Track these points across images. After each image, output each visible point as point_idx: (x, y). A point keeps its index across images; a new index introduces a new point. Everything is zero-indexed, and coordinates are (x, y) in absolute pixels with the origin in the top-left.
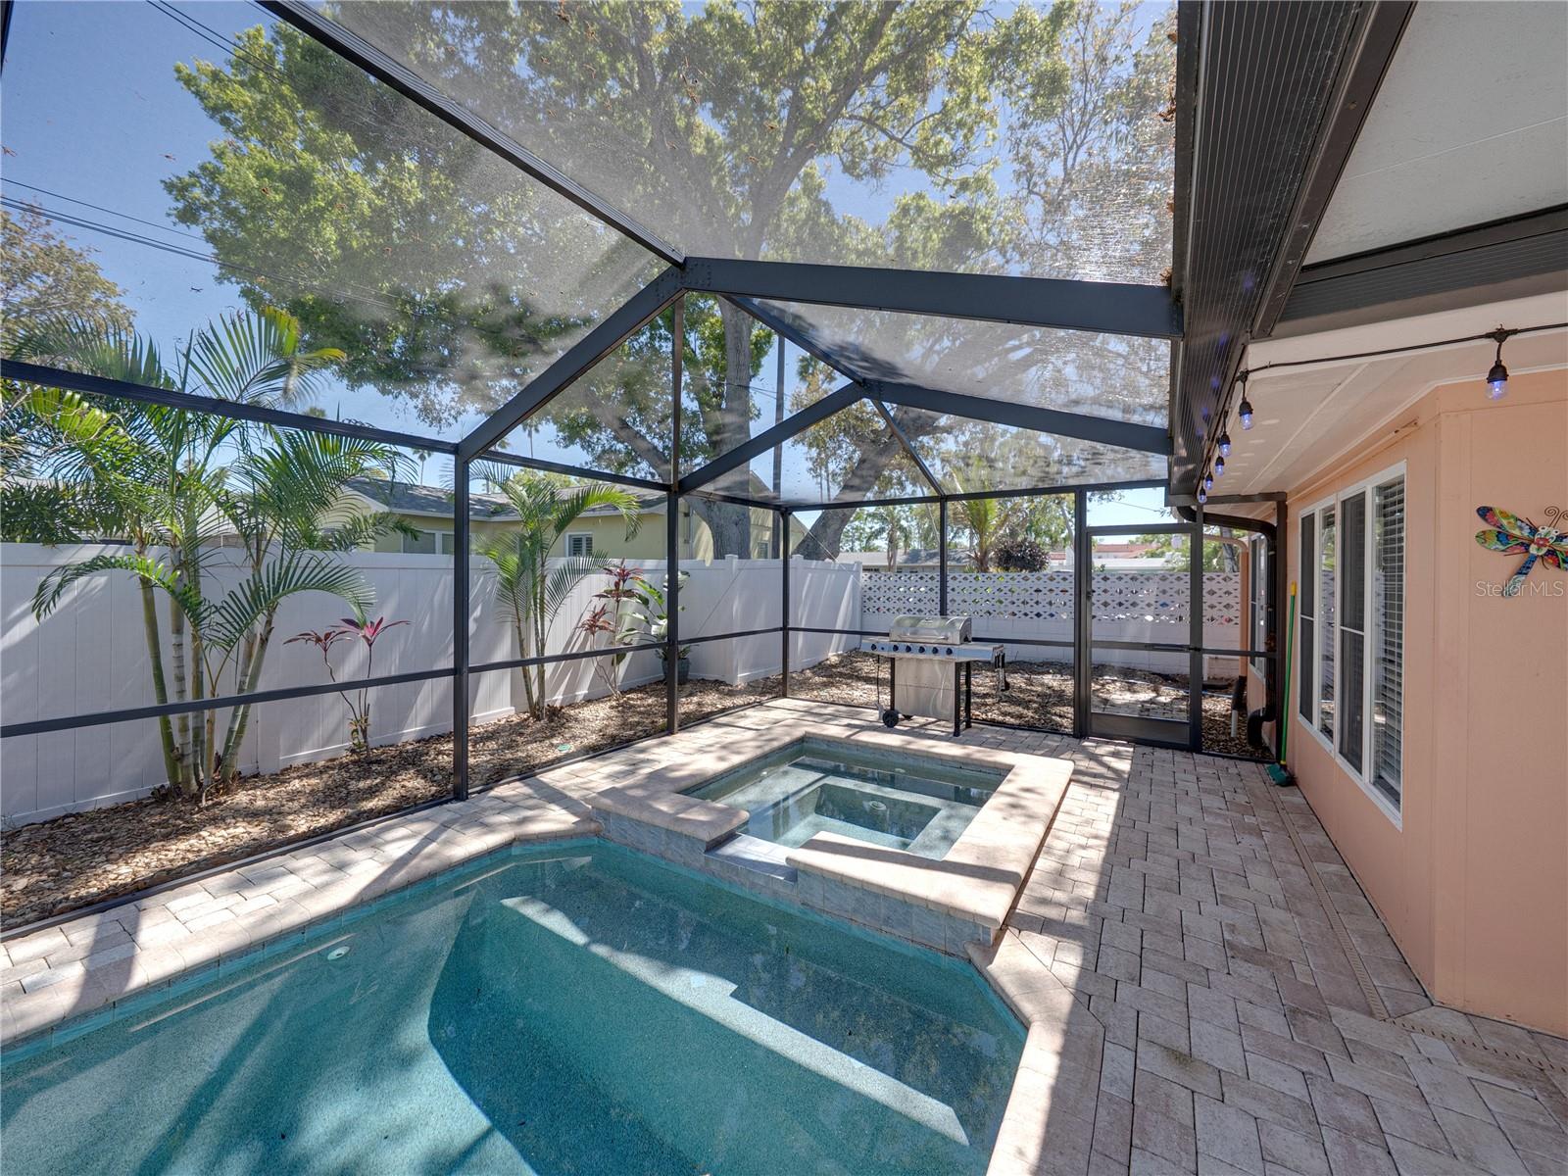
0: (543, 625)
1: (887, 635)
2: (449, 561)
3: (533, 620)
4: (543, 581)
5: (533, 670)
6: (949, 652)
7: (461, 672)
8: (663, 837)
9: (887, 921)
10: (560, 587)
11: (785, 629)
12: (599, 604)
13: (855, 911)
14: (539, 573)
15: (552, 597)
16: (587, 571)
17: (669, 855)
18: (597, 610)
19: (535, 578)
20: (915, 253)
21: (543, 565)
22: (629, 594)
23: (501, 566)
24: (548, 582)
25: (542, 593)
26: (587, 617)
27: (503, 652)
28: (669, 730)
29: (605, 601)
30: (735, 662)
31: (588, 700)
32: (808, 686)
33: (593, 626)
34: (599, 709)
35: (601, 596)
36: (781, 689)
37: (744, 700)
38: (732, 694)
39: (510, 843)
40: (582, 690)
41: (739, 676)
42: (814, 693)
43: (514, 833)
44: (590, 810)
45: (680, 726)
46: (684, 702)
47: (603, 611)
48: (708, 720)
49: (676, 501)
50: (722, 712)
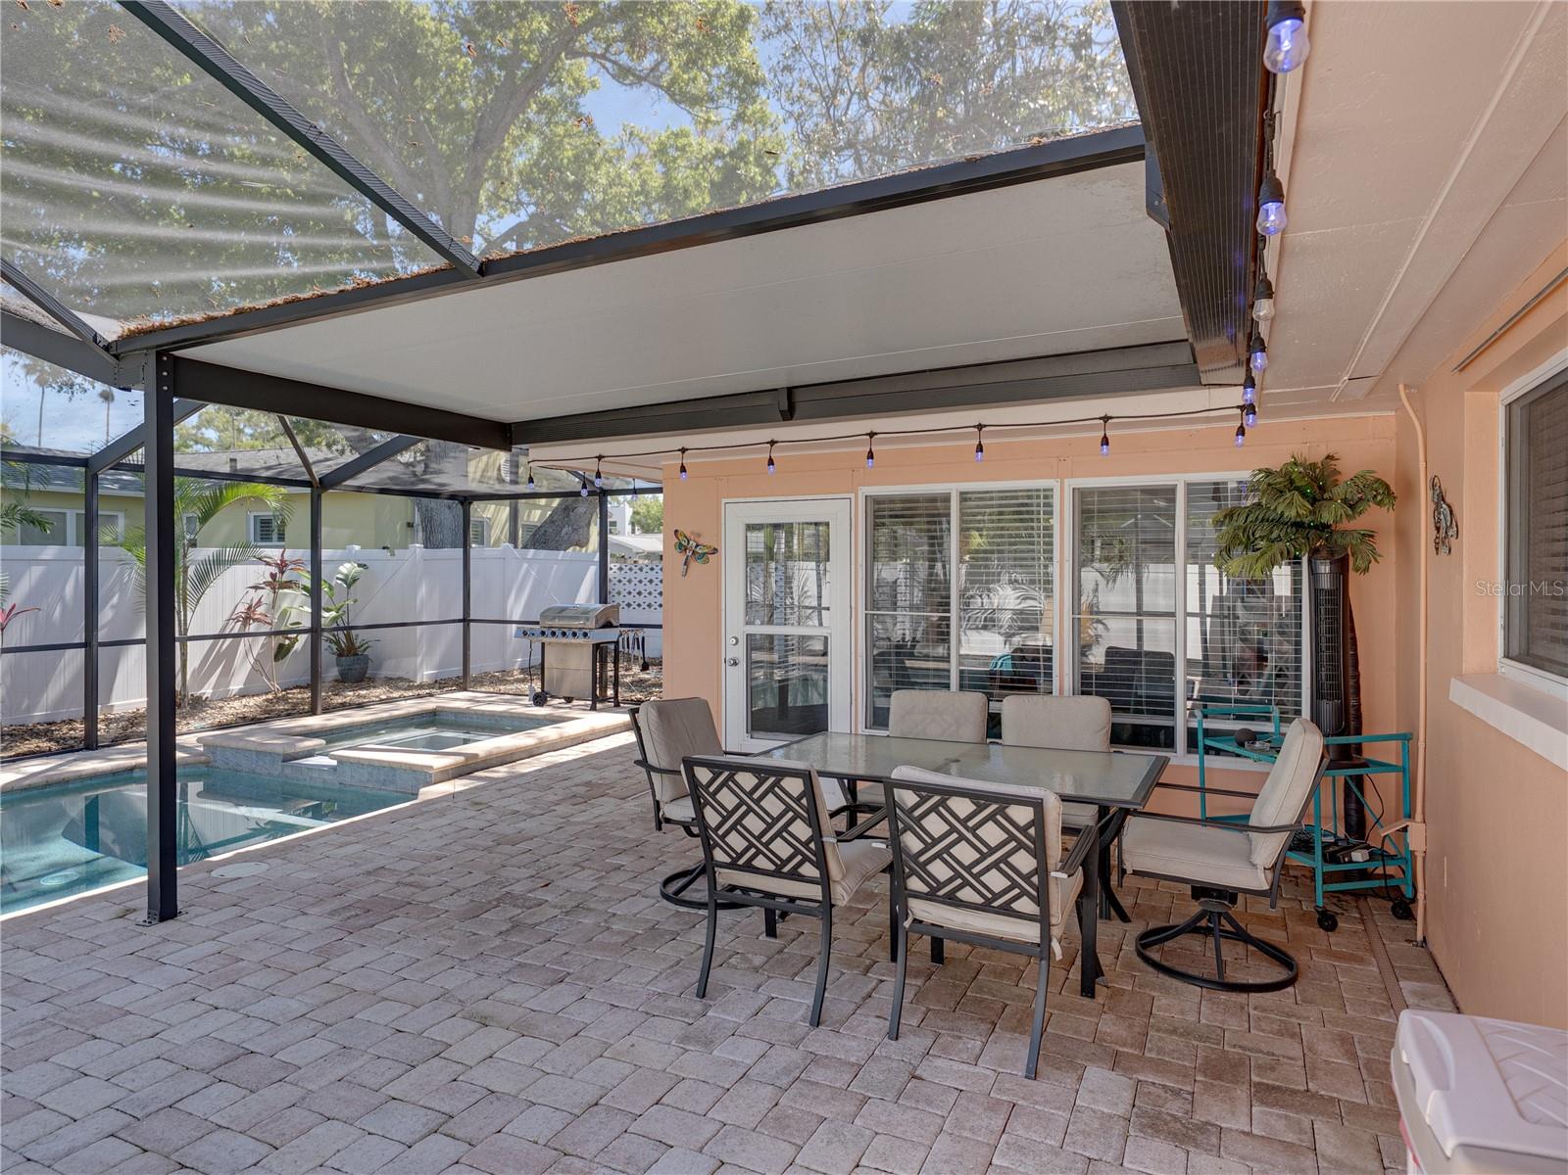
0: (185, 615)
1: (537, 623)
2: (80, 553)
4: (185, 573)
6: (585, 635)
7: (91, 645)
8: (254, 757)
10: (204, 576)
11: (466, 621)
12: (255, 595)
14: (180, 564)
15: (195, 587)
16: (233, 562)
17: (258, 770)
18: (253, 602)
19: (176, 568)
20: (686, 192)
21: (185, 556)
22: (288, 585)
24: (191, 571)
25: (184, 583)
26: (242, 608)
28: (313, 712)
29: (260, 592)
30: (419, 659)
31: (242, 695)
32: (502, 681)
33: (247, 618)
34: (252, 702)
35: (256, 588)
36: (462, 683)
37: (416, 692)
38: (410, 688)
39: (131, 769)
40: (236, 686)
41: (425, 674)
42: (502, 687)
43: (133, 762)
44: (202, 749)
45: (327, 710)
46: (350, 696)
47: (259, 603)
48: (360, 706)
49: (319, 496)
50: (382, 701)
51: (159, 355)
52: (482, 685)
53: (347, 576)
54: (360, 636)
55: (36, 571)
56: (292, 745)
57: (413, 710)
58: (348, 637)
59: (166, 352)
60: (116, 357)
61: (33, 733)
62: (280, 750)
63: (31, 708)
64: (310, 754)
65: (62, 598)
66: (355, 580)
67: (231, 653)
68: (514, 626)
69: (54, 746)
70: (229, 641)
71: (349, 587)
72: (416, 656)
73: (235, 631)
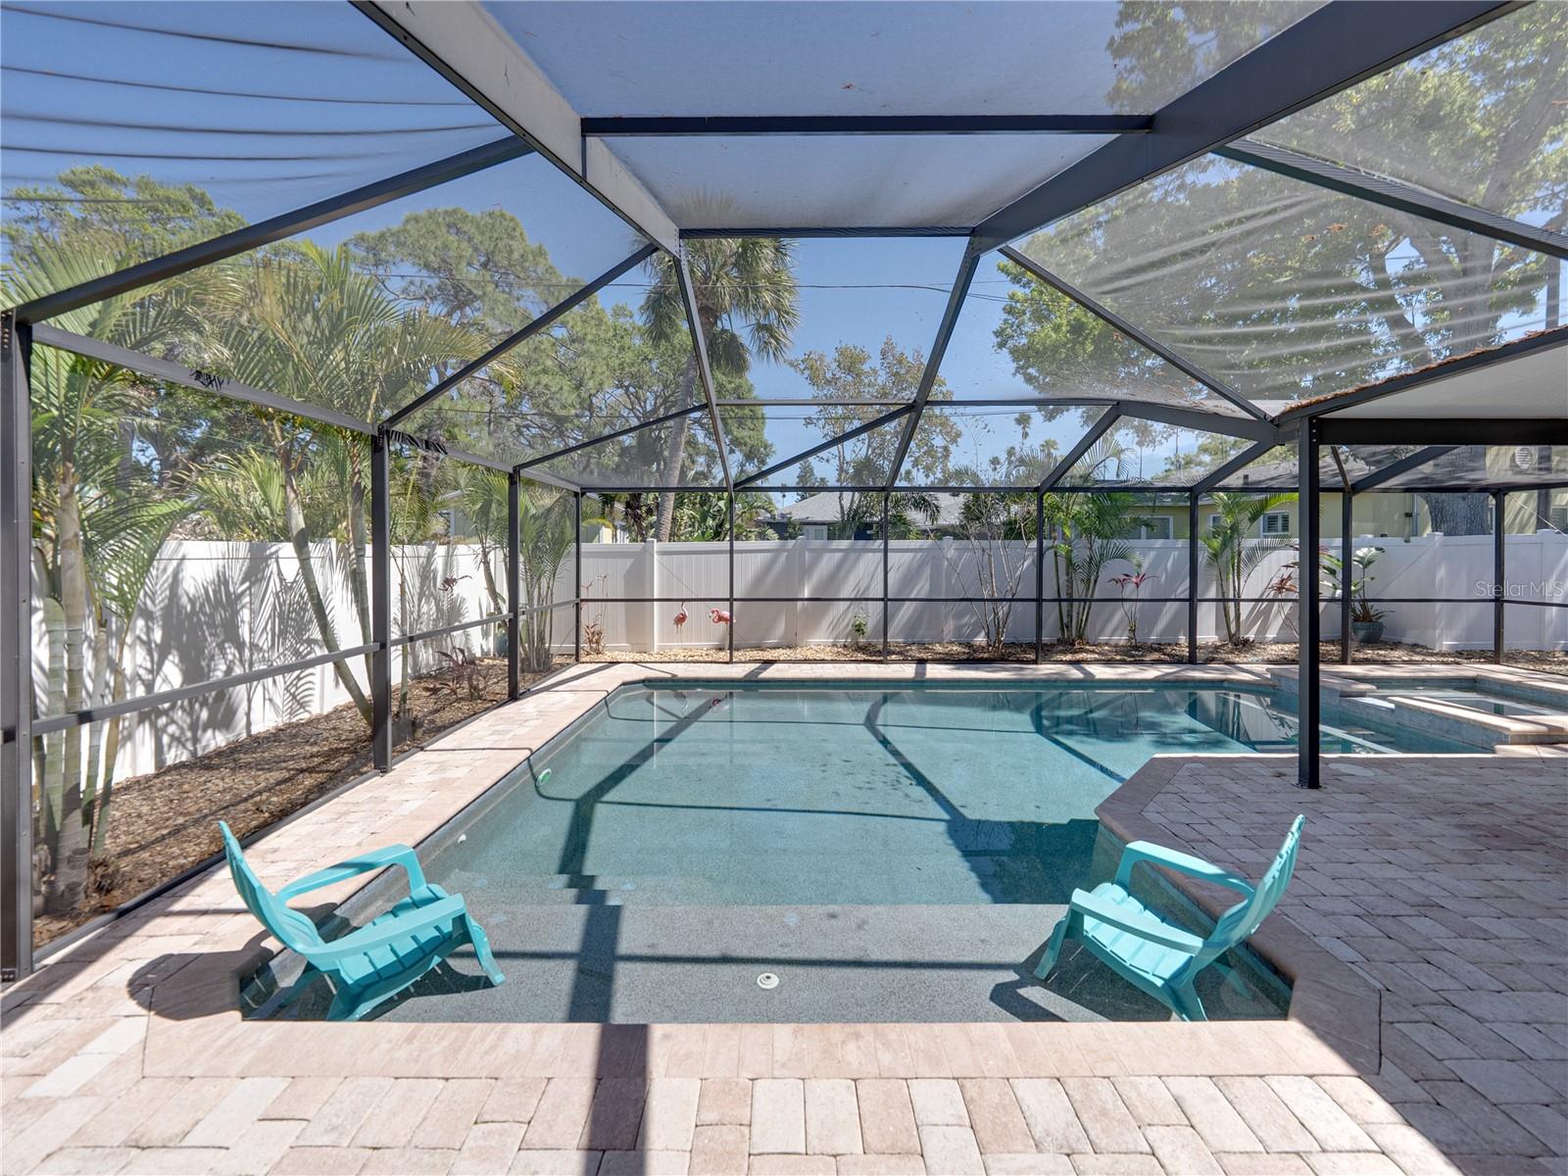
0: (1239, 581)
2: (1187, 544)
3: (1231, 581)
4: (1239, 555)
5: (1231, 605)
7: (1192, 601)
9: (1447, 731)
10: (1252, 558)
11: (1499, 601)
12: (1286, 573)
13: (1428, 727)
14: (1236, 549)
15: (1247, 565)
16: (1274, 549)
18: (1285, 577)
19: (1233, 553)
21: (1240, 545)
23: (1209, 546)
24: (1244, 555)
25: (1239, 562)
26: (1276, 581)
27: (1212, 593)
28: (1343, 661)
29: (1290, 570)
30: (1438, 632)
31: (1276, 642)
32: (1543, 661)
33: (1280, 588)
34: (1287, 647)
35: (1287, 566)
36: (1496, 656)
37: (1441, 659)
38: (1432, 655)
39: (1222, 681)
40: (1271, 635)
41: (1446, 644)
42: (1547, 667)
43: (1223, 677)
44: (1269, 676)
45: (1355, 662)
46: (1369, 653)
47: (1289, 578)
48: (1385, 663)
49: (1350, 499)
50: (1405, 662)
51: (1311, 419)
52: (1517, 662)
53: (1362, 558)
54: (1375, 608)
55: (1152, 554)
56: (1349, 685)
57: (1451, 674)
58: (1364, 607)
59: (1315, 417)
60: (1277, 426)
61: (1152, 649)
62: (1338, 688)
63: (1150, 633)
64: (1362, 694)
65: (1166, 569)
66: (1370, 562)
67: (1267, 613)
68: (1554, 608)
69: (1167, 658)
70: (1265, 604)
71: (1365, 567)
72: (1435, 628)
73: (1270, 597)
